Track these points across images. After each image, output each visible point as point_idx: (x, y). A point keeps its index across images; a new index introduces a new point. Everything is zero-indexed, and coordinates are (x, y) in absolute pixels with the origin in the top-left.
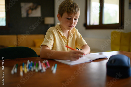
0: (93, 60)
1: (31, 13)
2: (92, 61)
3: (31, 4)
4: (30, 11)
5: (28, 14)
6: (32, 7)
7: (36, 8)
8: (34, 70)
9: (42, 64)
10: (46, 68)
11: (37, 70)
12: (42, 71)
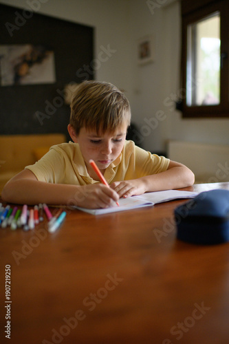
0: (156, 202)
1: (28, 73)
2: (153, 204)
3: (26, 49)
4: (24, 69)
5: (17, 77)
6: (29, 58)
7: (40, 60)
8: (9, 226)
9: (32, 211)
10: (37, 221)
11: (14, 226)
12: (26, 228)
